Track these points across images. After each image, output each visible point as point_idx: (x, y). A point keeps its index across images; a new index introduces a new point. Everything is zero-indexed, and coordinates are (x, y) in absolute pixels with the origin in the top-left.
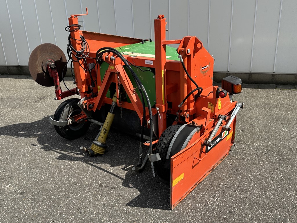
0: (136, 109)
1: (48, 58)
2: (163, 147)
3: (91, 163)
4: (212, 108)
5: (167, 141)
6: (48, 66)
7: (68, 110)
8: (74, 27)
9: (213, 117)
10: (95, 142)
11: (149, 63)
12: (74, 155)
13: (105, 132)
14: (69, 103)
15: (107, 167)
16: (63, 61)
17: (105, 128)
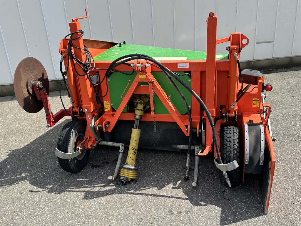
0: (176, 119)
1: (32, 77)
2: (234, 152)
3: (132, 191)
4: (257, 103)
5: (236, 145)
6: (34, 87)
7: (74, 137)
8: (79, 33)
9: (258, 111)
10: (126, 166)
11: (183, 66)
12: (100, 188)
13: (135, 152)
14: (73, 128)
15: (154, 190)
16: (45, 78)
17: (134, 147)
